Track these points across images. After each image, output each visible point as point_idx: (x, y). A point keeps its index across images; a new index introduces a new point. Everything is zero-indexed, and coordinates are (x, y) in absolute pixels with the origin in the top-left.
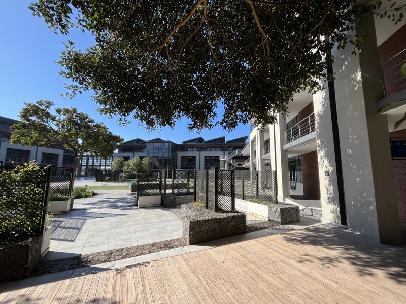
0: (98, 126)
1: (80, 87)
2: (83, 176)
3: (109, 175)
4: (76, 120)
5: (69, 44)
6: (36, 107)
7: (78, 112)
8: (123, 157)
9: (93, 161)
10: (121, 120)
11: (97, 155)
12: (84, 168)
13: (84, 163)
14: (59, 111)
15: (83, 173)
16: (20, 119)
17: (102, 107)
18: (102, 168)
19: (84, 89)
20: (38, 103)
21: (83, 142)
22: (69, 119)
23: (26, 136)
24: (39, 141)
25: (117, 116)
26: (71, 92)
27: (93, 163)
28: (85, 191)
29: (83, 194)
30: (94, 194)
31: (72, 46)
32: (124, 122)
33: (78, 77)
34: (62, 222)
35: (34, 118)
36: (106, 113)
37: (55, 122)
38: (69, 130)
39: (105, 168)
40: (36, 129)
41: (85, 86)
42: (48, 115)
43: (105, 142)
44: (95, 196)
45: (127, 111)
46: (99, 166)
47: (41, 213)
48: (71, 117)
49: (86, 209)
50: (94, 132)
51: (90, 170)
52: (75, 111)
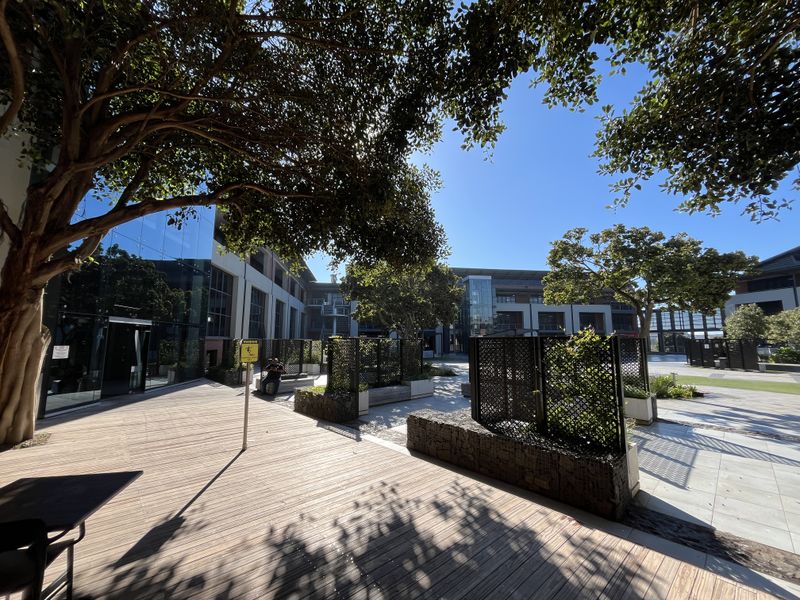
0: (676, 244)
1: (636, 178)
2: (655, 353)
3: (723, 352)
4: (626, 244)
5: (605, 114)
6: (564, 243)
7: (627, 229)
8: (759, 304)
9: (672, 322)
10: (755, 209)
11: (684, 307)
12: (654, 338)
13: (653, 326)
14: (595, 239)
15: (654, 348)
16: (548, 268)
17: (691, 196)
18: (699, 335)
19: (644, 178)
20: (565, 236)
21: (649, 283)
22: (615, 247)
23: (560, 291)
24: (576, 295)
25: (736, 203)
26: (621, 194)
27: (673, 325)
28: (672, 384)
29: (671, 390)
30: (697, 395)
31: (611, 112)
32: (767, 210)
33: (628, 162)
34: (646, 440)
35: (564, 261)
36: (703, 206)
37: (593, 260)
38: (619, 267)
39: (706, 335)
40: (569, 277)
41: (644, 171)
42: (581, 251)
43: (701, 274)
44: (699, 400)
45: (766, 180)
46: (688, 331)
47: (615, 414)
48: (618, 241)
49: (688, 426)
50: (668, 259)
51: (667, 339)
52: (621, 229)
